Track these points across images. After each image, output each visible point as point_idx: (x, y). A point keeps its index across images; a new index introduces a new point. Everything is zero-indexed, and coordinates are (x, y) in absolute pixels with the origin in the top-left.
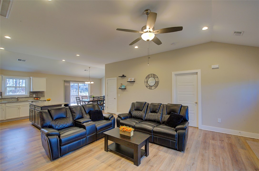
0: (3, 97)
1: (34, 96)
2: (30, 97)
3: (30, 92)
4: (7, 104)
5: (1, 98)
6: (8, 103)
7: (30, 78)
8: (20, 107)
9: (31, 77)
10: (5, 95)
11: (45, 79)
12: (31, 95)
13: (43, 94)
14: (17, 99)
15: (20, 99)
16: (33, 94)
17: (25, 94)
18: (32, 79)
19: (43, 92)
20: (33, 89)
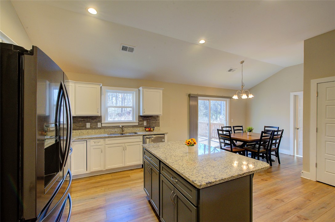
0: (103, 125)
1: (145, 123)
2: (140, 126)
3: (139, 117)
4: (107, 139)
5: (101, 127)
6: (108, 137)
7: (139, 90)
8: (127, 147)
9: (141, 88)
10: (105, 120)
11: (161, 91)
12: (141, 123)
13: (157, 120)
14: (121, 129)
15: (125, 129)
16: (144, 120)
17: (131, 120)
18: (143, 91)
19: (158, 116)
20: (144, 112)
